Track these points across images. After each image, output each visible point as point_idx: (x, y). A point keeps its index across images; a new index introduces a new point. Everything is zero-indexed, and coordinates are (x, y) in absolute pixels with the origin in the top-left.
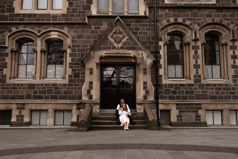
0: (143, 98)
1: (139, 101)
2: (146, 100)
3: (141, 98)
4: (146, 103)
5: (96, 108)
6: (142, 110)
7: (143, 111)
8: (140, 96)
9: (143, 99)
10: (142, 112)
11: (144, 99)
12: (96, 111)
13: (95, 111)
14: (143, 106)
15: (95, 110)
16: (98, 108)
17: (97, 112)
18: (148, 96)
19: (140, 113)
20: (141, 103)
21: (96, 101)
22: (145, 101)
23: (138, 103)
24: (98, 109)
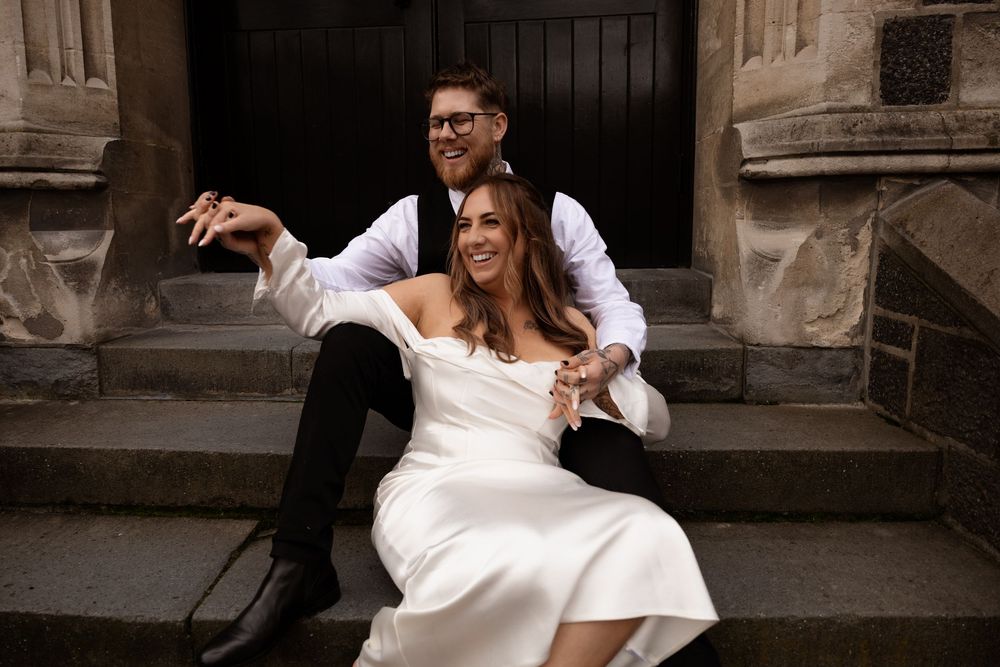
0: (872, 75)
1: (797, 131)
2: (931, 116)
3: (821, 76)
4: (935, 162)
5: (40, 273)
6: (838, 301)
7: (855, 316)
8: (801, 45)
9: (862, 98)
10: (833, 336)
11: (892, 90)
12: (45, 324)
13: (30, 324)
14: (865, 236)
15: (35, 310)
16: (77, 273)
17: (64, 339)
18: (964, 42)
19: (801, 353)
20: (825, 164)
21: (28, 148)
22: (905, 130)
23: (774, 167)
24: (72, 297)
